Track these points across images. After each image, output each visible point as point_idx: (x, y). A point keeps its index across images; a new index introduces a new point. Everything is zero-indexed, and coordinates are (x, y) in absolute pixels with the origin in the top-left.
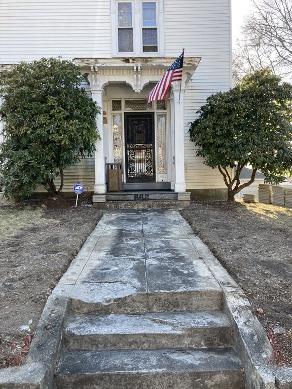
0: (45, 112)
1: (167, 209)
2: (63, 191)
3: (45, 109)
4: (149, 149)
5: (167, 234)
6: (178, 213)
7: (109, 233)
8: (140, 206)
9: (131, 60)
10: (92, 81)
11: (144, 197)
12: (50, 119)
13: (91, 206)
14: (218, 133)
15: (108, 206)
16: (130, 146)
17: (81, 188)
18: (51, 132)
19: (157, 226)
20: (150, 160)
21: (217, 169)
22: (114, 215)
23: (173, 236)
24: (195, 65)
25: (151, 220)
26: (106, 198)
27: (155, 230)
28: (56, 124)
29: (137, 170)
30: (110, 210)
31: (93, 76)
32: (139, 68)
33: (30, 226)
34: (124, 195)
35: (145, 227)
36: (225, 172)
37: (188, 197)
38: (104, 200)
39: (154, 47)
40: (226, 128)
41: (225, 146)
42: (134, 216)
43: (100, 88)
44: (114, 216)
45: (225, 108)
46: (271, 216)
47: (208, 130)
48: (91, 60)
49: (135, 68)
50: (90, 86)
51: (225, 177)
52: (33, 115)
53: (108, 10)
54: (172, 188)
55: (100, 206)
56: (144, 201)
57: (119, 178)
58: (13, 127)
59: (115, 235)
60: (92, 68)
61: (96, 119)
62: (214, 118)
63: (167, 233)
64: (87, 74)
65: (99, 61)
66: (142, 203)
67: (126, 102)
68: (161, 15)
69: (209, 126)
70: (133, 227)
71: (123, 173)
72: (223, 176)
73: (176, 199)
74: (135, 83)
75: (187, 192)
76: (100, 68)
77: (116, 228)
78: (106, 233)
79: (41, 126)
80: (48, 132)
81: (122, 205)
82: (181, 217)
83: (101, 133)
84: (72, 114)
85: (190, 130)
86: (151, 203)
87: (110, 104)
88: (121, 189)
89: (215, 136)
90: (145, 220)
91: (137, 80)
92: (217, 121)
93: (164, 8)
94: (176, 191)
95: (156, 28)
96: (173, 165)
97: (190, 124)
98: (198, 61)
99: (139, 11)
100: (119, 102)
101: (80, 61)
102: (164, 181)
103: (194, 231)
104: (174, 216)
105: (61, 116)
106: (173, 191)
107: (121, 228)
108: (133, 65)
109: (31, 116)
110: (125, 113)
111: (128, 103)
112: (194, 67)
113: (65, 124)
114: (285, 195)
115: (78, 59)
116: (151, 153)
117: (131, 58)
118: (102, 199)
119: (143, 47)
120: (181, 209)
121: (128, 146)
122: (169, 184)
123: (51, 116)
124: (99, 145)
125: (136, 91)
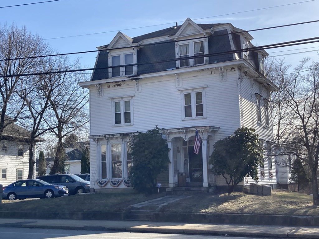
9: (181, 129)
11: (189, 189)
17: (160, 185)
29: (195, 176)
31: (167, 136)
39: (201, 113)
43: (171, 140)
48: (165, 130)
53: (180, 98)
56: (188, 191)
68: (204, 98)
72: (225, 179)
76: (169, 133)
81: (178, 193)
86: (191, 192)
91: (185, 136)
93: (206, 94)
94: (204, 186)
95: (202, 104)
99: (194, 97)
108: (182, 131)
110: (189, 147)
118: (171, 190)
119: (196, 114)
125: (186, 140)
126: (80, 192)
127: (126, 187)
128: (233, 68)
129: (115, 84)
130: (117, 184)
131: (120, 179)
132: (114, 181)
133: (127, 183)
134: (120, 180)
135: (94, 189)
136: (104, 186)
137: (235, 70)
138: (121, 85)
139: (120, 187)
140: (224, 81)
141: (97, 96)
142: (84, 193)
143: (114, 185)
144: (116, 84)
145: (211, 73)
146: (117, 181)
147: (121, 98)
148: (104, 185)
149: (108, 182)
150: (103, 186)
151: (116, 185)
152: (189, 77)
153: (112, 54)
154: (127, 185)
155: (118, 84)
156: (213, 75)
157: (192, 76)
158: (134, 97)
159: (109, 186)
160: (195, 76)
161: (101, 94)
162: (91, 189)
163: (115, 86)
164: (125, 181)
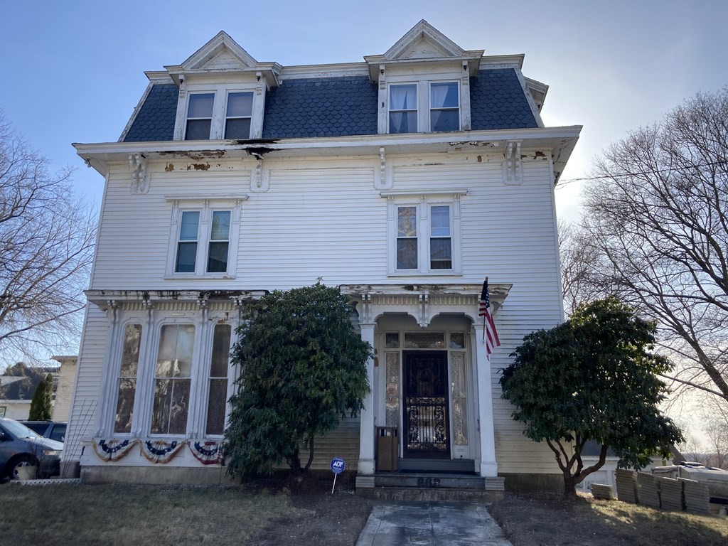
0: (303, 358)
1: (468, 504)
2: (312, 467)
3: (303, 353)
4: (439, 405)
5: (466, 537)
6: (485, 510)
7: (387, 531)
8: (427, 497)
9: (415, 288)
10: (362, 312)
11: (433, 482)
12: (309, 368)
13: (353, 493)
14: (541, 390)
15: (378, 494)
16: (411, 401)
17: (341, 463)
18: (309, 386)
19: (453, 526)
20: (441, 423)
21: (544, 443)
22: (389, 507)
23: (474, 538)
24: (504, 293)
25: (443, 517)
26: (375, 480)
27: (450, 531)
28: (316, 375)
29: (420, 438)
30: (383, 501)
31: (364, 306)
32: (426, 297)
33: (278, 516)
34: (402, 478)
35: (436, 526)
36: (557, 447)
37: (500, 486)
38: (371, 485)
39: (447, 262)
40: (552, 383)
41: (553, 409)
42: (417, 510)
43: (372, 321)
44: (388, 510)
45: (548, 355)
46: (623, 519)
47: (527, 384)
48: (363, 287)
49: (421, 297)
50: (359, 319)
51: (558, 455)
52: (287, 362)
53: (385, 217)
54: (477, 470)
55: (367, 494)
56: (433, 490)
57: (394, 450)
58: (259, 377)
59: (395, 533)
60: (363, 296)
61: (366, 364)
62: (535, 368)
63: (467, 535)
64: (355, 303)
65: (373, 288)
66: (430, 492)
67: (406, 335)
68: (457, 222)
69: (527, 380)
70: (418, 525)
71: (399, 442)
72: (555, 455)
73: (483, 488)
74: (421, 315)
75: (499, 478)
76: (373, 296)
77: (393, 525)
78: (382, 530)
79: (298, 376)
80: (306, 384)
81: (399, 494)
82: (489, 516)
83: (371, 384)
84: (336, 360)
85: (501, 380)
86: (443, 492)
87: (383, 338)
88: (396, 468)
89: (536, 394)
90: (436, 517)
91: (424, 311)
92: (539, 371)
93: (461, 213)
94: (483, 474)
95: (450, 238)
96: (477, 431)
97: (502, 371)
98: (507, 288)
99: (427, 217)
100: (395, 336)
101: (348, 288)
102: (463, 457)
103: (505, 534)
104: (479, 513)
105: (324, 363)
106: (478, 474)
107: (402, 525)
108: (417, 293)
109: (284, 363)
110: (404, 352)
111: (409, 336)
112: (503, 296)
113: (329, 375)
114: (659, 488)
115: (346, 285)
116: (442, 412)
117: (415, 285)
118: (370, 483)
119: (432, 262)
120: (490, 504)
121: (407, 400)
122: (471, 462)
123: (310, 364)
124: (369, 401)
125: (421, 326)
126: (24, 475)
127: (199, 465)
128: (539, 154)
129: (191, 162)
130: (168, 454)
131: (179, 438)
132: (158, 443)
133: (203, 451)
134: (179, 442)
135: (78, 467)
136: (119, 458)
137: (546, 159)
138: (209, 166)
139: (176, 463)
140: (516, 183)
141: (129, 189)
142: (38, 481)
143: (156, 457)
144: (195, 162)
145: (480, 159)
146: (170, 442)
147: (206, 200)
148: (119, 453)
149: (135, 443)
150: (114, 456)
151: (162, 457)
152: (414, 165)
153: (190, 88)
154: (204, 458)
155: (198, 163)
156: (483, 166)
157: (423, 162)
158: (245, 203)
159: (137, 459)
160: (433, 162)
161: (142, 186)
162: (67, 464)
163: (189, 168)
164: (197, 446)
